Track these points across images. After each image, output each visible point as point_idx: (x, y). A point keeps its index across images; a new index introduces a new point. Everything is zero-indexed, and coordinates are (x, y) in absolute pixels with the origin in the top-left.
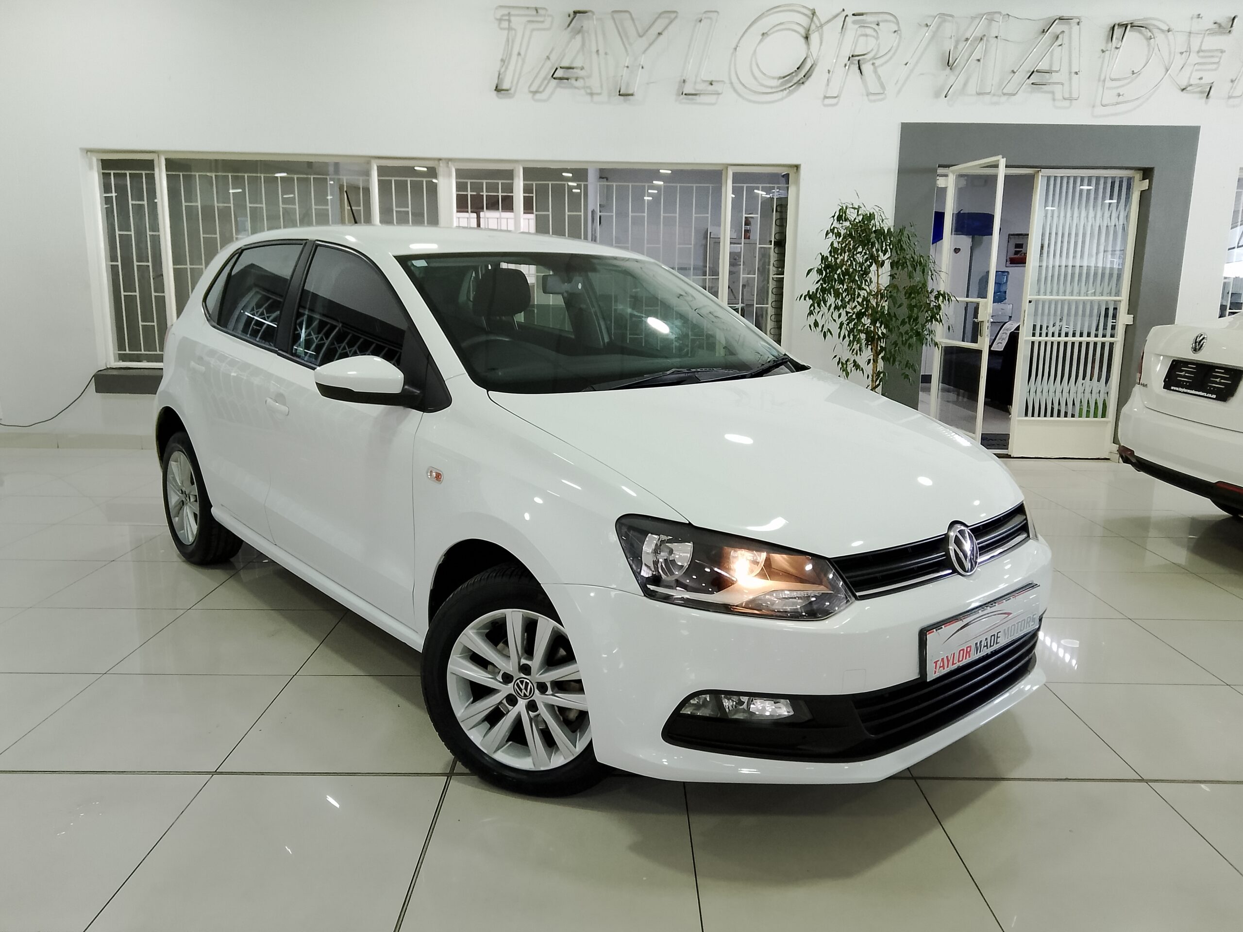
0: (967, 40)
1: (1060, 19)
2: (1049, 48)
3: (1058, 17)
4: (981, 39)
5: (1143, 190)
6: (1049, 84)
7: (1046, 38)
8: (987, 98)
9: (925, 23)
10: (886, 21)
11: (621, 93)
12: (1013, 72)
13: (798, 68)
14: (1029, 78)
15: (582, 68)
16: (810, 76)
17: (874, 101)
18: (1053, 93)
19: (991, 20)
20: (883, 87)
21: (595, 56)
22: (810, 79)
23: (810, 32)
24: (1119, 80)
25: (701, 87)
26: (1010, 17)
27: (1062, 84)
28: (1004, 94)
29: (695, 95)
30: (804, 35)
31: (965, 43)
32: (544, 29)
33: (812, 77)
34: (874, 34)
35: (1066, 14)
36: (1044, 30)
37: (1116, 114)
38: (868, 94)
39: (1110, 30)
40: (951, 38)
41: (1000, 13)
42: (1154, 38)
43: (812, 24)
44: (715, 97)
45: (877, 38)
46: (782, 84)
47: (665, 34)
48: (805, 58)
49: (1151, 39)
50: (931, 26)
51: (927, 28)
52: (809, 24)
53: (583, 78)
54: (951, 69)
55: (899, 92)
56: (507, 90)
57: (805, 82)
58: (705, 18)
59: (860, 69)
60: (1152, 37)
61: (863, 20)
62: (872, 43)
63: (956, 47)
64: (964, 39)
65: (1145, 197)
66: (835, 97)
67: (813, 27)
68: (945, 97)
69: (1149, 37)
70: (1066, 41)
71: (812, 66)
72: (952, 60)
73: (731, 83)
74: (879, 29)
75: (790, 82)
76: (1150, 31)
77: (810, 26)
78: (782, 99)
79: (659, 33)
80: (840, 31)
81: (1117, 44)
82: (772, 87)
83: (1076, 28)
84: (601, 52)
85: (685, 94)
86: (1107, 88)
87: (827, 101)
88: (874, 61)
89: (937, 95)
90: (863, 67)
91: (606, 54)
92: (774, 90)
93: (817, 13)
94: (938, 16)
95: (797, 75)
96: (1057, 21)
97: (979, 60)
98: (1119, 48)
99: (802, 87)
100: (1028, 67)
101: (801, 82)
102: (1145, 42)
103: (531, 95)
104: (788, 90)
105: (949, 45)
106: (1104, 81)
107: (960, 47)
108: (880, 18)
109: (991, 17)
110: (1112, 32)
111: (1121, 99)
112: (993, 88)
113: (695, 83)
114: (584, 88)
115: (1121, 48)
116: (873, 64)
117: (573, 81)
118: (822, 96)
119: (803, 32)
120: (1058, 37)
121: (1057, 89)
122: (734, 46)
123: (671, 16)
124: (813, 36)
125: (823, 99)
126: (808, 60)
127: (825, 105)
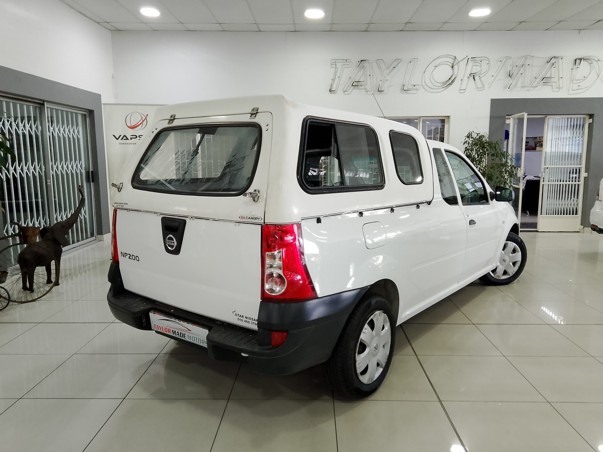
0: (517, 66)
1: (554, 57)
2: (550, 68)
3: (553, 57)
4: (523, 66)
5: (590, 123)
6: (550, 82)
7: (549, 64)
8: (525, 89)
9: (500, 60)
10: (484, 60)
11: (379, 90)
12: (536, 78)
13: (449, 79)
14: (542, 80)
15: (364, 82)
16: (454, 81)
17: (480, 91)
18: (552, 86)
19: (526, 58)
20: (483, 85)
21: (369, 77)
22: (454, 83)
24: (579, 80)
25: (410, 87)
26: (534, 57)
27: (556, 82)
28: (533, 87)
29: (408, 90)
30: (452, 66)
31: (516, 67)
32: (348, 67)
33: (455, 82)
34: (480, 65)
35: (557, 55)
36: (548, 61)
37: (578, 93)
38: (477, 88)
39: (574, 61)
40: (511, 65)
41: (530, 55)
42: (593, 63)
44: (416, 91)
45: (481, 67)
46: (443, 85)
47: (396, 67)
48: (452, 75)
49: (591, 64)
50: (503, 62)
51: (501, 62)
52: (454, 61)
53: (364, 85)
54: (511, 78)
55: (490, 87)
56: (334, 91)
57: (452, 84)
58: (413, 61)
59: (474, 78)
60: (592, 63)
61: (475, 60)
62: (479, 68)
63: (512, 69)
64: (516, 66)
65: (591, 126)
66: (464, 90)
67: (455, 63)
68: (509, 88)
69: (590, 63)
70: (557, 66)
71: (454, 78)
72: (511, 74)
73: (422, 85)
74: (481, 63)
75: (446, 84)
76: (591, 61)
78: (443, 91)
79: (394, 67)
80: (466, 64)
81: (578, 66)
82: (438, 87)
83: (561, 60)
84: (371, 75)
85: (404, 90)
86: (574, 83)
87: (461, 91)
88: (480, 76)
89: (505, 88)
90: (475, 78)
91: (373, 76)
92: (440, 88)
93: (457, 58)
94: (505, 58)
95: (448, 82)
96: (553, 58)
97: (522, 74)
98: (578, 68)
99: (451, 86)
100: (541, 76)
101: (450, 84)
102: (589, 65)
103: (343, 92)
104: (445, 88)
105: (510, 68)
106: (573, 81)
107: (514, 69)
108: (482, 59)
110: (575, 62)
111: (580, 87)
112: (528, 85)
113: (408, 86)
114: (365, 89)
115: (579, 68)
116: (479, 77)
117: (360, 87)
118: (459, 89)
119: (451, 65)
120: (553, 64)
121: (554, 84)
122: (423, 71)
123: (399, 61)
124: (455, 66)
125: (459, 90)
126: (453, 76)
127: (460, 93)
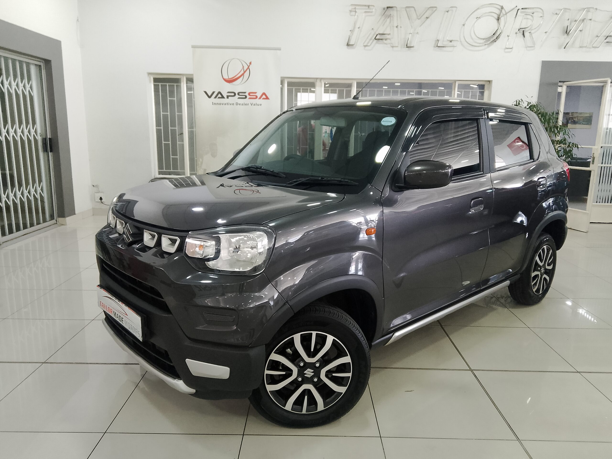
0: (576, 21)
4: (583, 21)
8: (585, 49)
9: (556, 13)
10: (537, 12)
11: (407, 46)
12: (598, 36)
13: (494, 34)
14: (605, 39)
15: (389, 34)
16: (499, 38)
17: (530, 50)
20: (534, 43)
21: (395, 29)
23: (500, 17)
25: (446, 43)
26: (597, 10)
28: (593, 47)
29: (443, 47)
30: (497, 18)
32: (371, 16)
34: (532, 18)
38: (527, 47)
40: (568, 19)
41: (593, 8)
43: (501, 13)
44: (452, 48)
45: (532, 20)
46: (485, 42)
47: (430, 18)
50: (560, 15)
51: (557, 15)
53: (390, 39)
54: (568, 35)
55: (542, 46)
56: (353, 45)
57: (496, 41)
58: (450, 10)
59: (523, 34)
61: (526, 11)
62: (530, 22)
63: (571, 24)
66: (511, 48)
67: (501, 15)
68: (564, 48)
71: (500, 33)
72: (569, 30)
73: (461, 41)
74: (534, 16)
75: (489, 41)
77: (500, 14)
78: (484, 49)
79: (427, 18)
80: (515, 17)
82: (480, 43)
84: (399, 27)
85: (439, 47)
87: (507, 50)
88: (531, 31)
89: (560, 47)
90: (526, 34)
91: (401, 27)
92: (481, 45)
93: (504, 8)
94: (563, 10)
95: (492, 38)
97: (581, 31)
99: (495, 43)
100: (605, 34)
103: (364, 47)
104: (488, 45)
105: (567, 23)
107: (573, 24)
108: (534, 10)
109: (588, 10)
112: (588, 44)
113: (443, 41)
114: (390, 44)
116: (529, 33)
117: (384, 41)
118: (504, 47)
119: (496, 16)
122: (462, 24)
123: (433, 8)
124: (501, 19)
125: (505, 49)
126: (498, 30)
127: (506, 52)
